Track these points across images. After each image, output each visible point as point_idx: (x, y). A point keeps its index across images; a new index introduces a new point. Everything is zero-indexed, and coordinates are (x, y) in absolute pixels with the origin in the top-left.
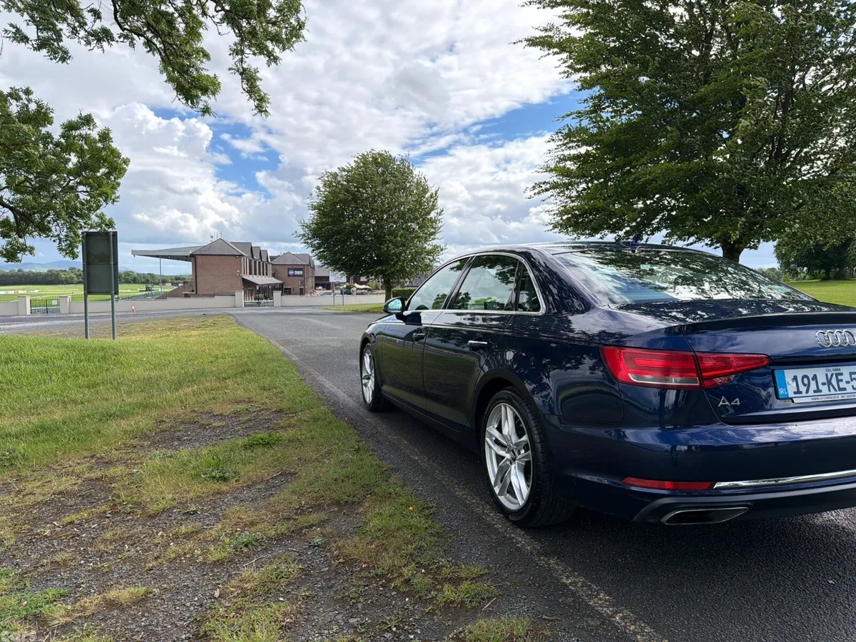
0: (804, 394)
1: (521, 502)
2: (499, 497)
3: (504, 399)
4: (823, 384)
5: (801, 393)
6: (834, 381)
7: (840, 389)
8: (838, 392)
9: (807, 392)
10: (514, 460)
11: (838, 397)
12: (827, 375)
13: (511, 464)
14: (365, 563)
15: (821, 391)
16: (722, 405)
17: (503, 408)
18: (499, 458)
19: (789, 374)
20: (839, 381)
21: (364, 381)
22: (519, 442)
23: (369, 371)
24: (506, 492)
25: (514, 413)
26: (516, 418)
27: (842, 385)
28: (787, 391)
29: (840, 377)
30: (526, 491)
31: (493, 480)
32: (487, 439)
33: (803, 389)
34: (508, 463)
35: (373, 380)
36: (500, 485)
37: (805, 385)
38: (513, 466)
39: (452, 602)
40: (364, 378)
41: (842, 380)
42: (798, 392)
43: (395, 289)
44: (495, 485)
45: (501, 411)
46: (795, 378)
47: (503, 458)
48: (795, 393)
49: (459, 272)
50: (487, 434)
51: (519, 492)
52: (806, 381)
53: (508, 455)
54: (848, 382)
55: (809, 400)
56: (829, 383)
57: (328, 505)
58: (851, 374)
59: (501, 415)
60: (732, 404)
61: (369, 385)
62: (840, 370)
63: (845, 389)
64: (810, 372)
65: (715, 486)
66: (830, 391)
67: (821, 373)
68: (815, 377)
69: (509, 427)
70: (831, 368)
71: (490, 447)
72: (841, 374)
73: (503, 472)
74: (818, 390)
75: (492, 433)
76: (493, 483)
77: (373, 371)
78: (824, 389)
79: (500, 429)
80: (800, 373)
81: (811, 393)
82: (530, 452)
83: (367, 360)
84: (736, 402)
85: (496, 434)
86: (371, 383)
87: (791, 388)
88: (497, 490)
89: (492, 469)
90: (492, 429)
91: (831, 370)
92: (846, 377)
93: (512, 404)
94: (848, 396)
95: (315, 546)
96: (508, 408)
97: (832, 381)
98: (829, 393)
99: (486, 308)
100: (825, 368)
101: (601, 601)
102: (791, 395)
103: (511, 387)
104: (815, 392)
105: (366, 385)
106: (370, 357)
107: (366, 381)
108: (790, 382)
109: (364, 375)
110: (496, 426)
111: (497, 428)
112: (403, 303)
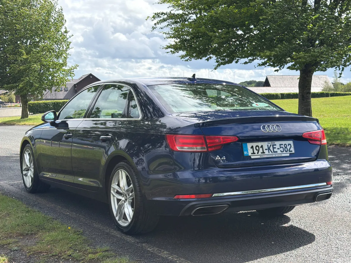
0: (256, 154)
1: (129, 220)
2: (118, 222)
3: (120, 167)
4: (266, 149)
5: (255, 153)
6: (271, 148)
7: (274, 152)
8: (273, 153)
9: (258, 153)
10: (126, 200)
11: (273, 156)
12: (268, 145)
13: (125, 202)
14: (45, 253)
15: (264, 153)
16: (217, 159)
17: (120, 172)
18: (118, 200)
19: (249, 145)
20: (274, 148)
21: (24, 173)
22: (129, 189)
23: (28, 164)
24: (122, 218)
25: (126, 174)
26: (127, 177)
27: (275, 150)
28: (248, 153)
29: (274, 146)
30: (132, 214)
31: (115, 213)
32: (112, 191)
33: (256, 152)
34: (123, 202)
35: (33, 170)
36: (119, 215)
37: (257, 150)
38: (126, 203)
39: (93, 259)
40: (24, 170)
41: (275, 148)
42: (254, 153)
43: (31, 102)
44: (117, 216)
45: (119, 174)
46: (252, 147)
47: (121, 200)
48: (252, 154)
49: (95, 93)
50: (112, 189)
51: (129, 216)
52: (257, 148)
53: (123, 198)
54: (278, 149)
55: (259, 157)
56: (269, 149)
57: (15, 237)
58: (280, 145)
59: (119, 177)
60: (222, 159)
61: (29, 174)
62: (275, 143)
63: (277, 152)
64: (260, 144)
65: (213, 196)
66: (269, 152)
67: (265, 144)
68: (262, 147)
69: (123, 182)
70: (270, 142)
71: (114, 196)
72: (275, 145)
73: (120, 207)
74: (263, 152)
75: (115, 187)
76: (115, 216)
77: (32, 164)
78: (266, 152)
79: (118, 185)
80: (254, 144)
81: (260, 153)
82: (134, 192)
83: (27, 157)
84: (224, 158)
85: (117, 187)
86: (30, 173)
87: (250, 151)
88: (117, 218)
89: (114, 207)
90: (114, 186)
91: (270, 143)
92: (278, 146)
93: (125, 169)
94: (278, 155)
95: (14, 251)
96: (123, 172)
97: (270, 148)
98: (269, 154)
99: (112, 117)
100: (267, 142)
101: (165, 254)
102: (250, 154)
103: (125, 161)
104: (261, 153)
105: (26, 175)
106: (29, 154)
107: (26, 172)
108: (250, 149)
109: (24, 167)
110: (117, 184)
111: (117, 185)
112: (55, 114)
